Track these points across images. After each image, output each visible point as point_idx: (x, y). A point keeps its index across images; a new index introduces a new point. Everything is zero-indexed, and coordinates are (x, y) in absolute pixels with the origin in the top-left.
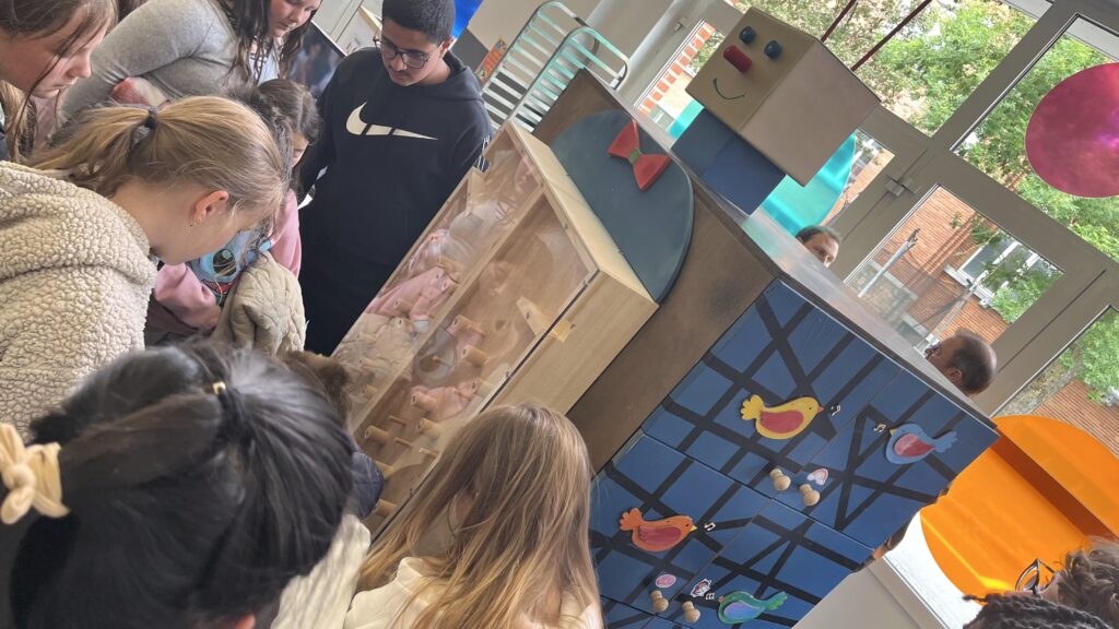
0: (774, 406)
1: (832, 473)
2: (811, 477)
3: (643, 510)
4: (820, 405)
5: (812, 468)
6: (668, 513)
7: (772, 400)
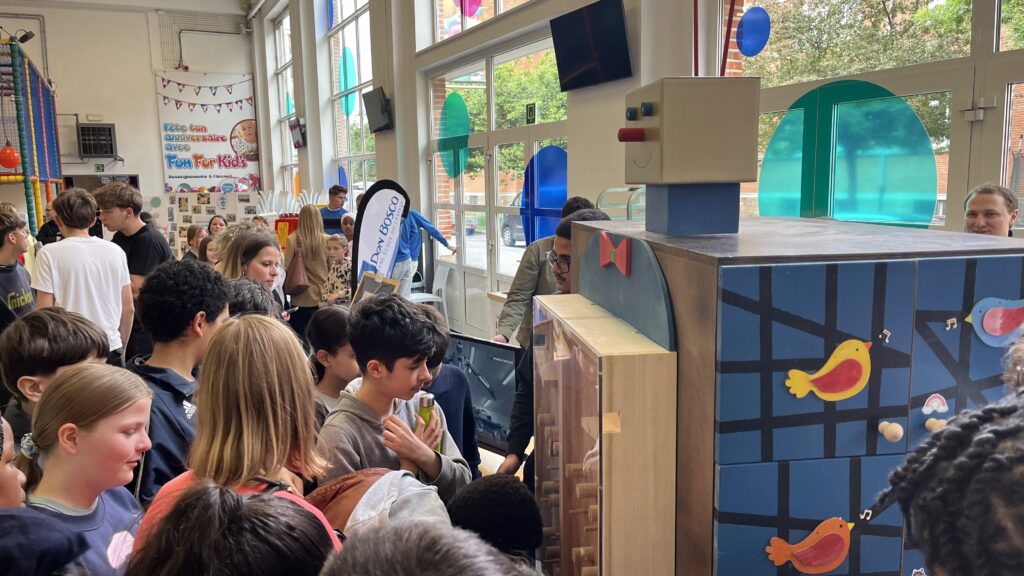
0: (818, 368)
1: (946, 394)
2: (926, 410)
3: (784, 535)
4: (863, 341)
5: (920, 401)
6: (810, 525)
7: (811, 365)
